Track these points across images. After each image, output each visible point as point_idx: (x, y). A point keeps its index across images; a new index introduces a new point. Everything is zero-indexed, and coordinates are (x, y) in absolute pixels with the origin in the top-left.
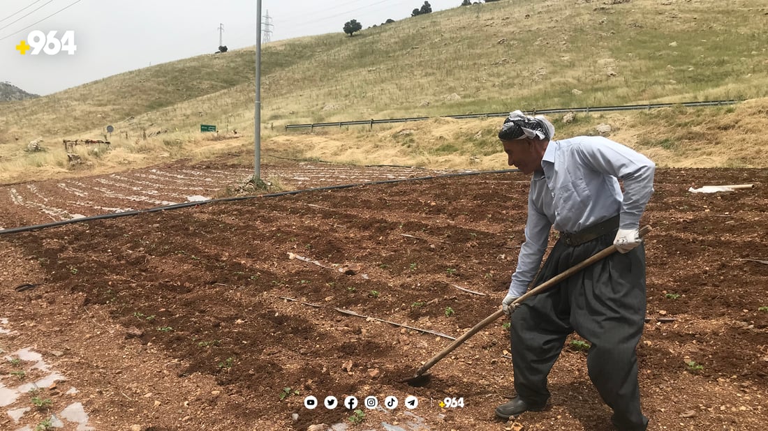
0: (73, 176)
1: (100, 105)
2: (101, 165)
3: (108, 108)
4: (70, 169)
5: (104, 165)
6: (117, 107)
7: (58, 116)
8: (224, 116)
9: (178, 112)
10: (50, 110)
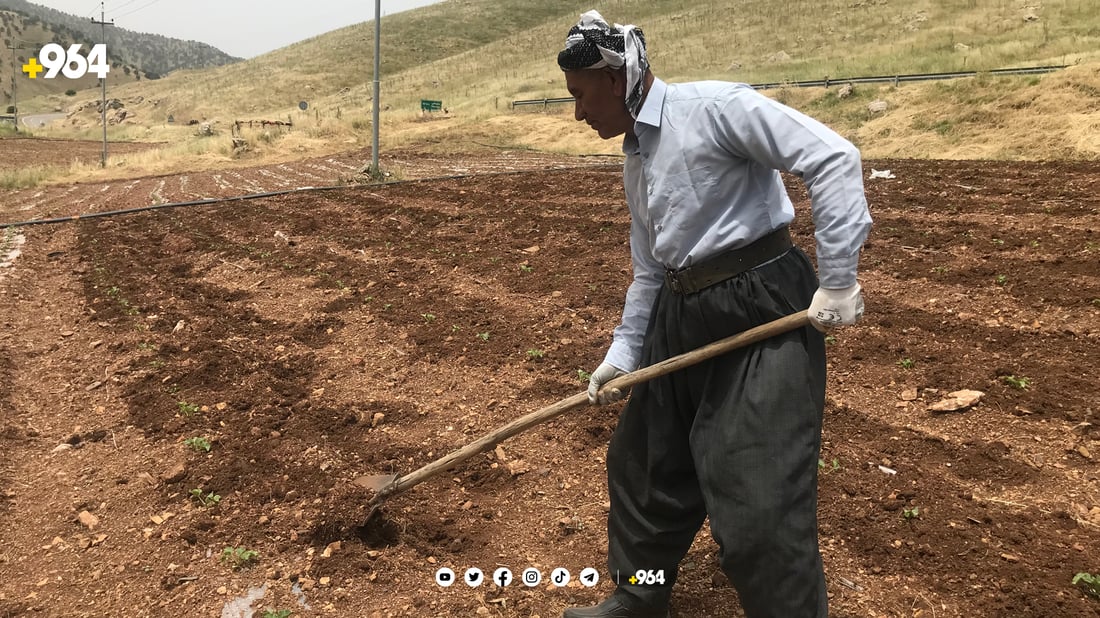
0: (236, 166)
1: (309, 73)
2: (271, 153)
3: (318, 77)
4: (233, 158)
5: (275, 153)
6: (331, 74)
7: (257, 87)
8: (465, 87)
9: (407, 82)
10: (247, 79)
